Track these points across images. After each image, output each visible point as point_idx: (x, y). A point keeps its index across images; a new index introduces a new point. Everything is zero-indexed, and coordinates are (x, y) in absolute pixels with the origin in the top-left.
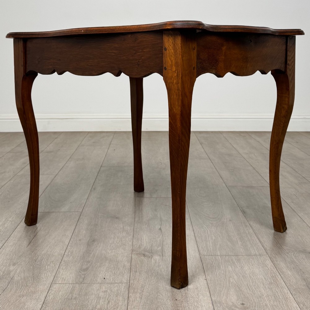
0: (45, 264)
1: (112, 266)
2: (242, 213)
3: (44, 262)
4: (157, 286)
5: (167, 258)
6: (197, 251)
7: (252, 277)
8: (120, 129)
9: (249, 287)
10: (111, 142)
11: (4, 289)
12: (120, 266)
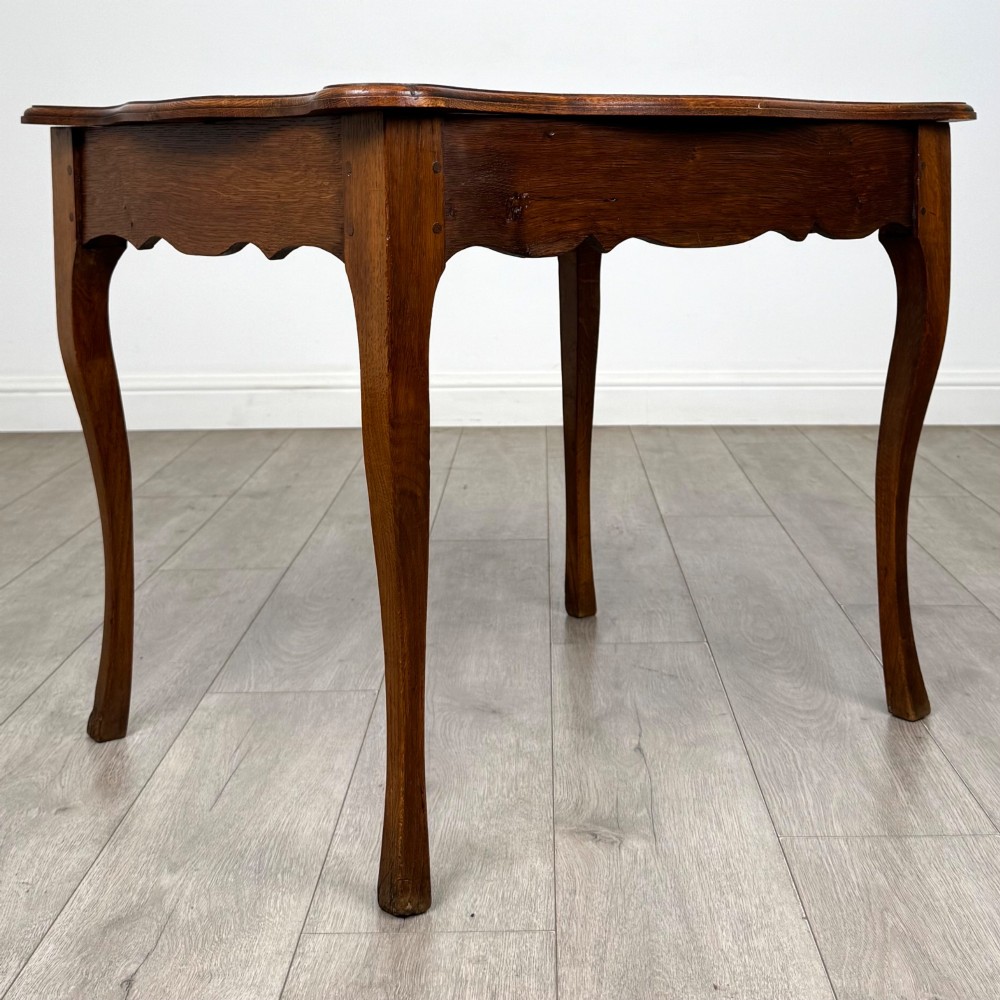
0: (274, 867)
1: (494, 874)
4: (647, 939)
5: (670, 844)
6: (767, 823)
7: (959, 910)
11: (146, 953)
12: (520, 874)
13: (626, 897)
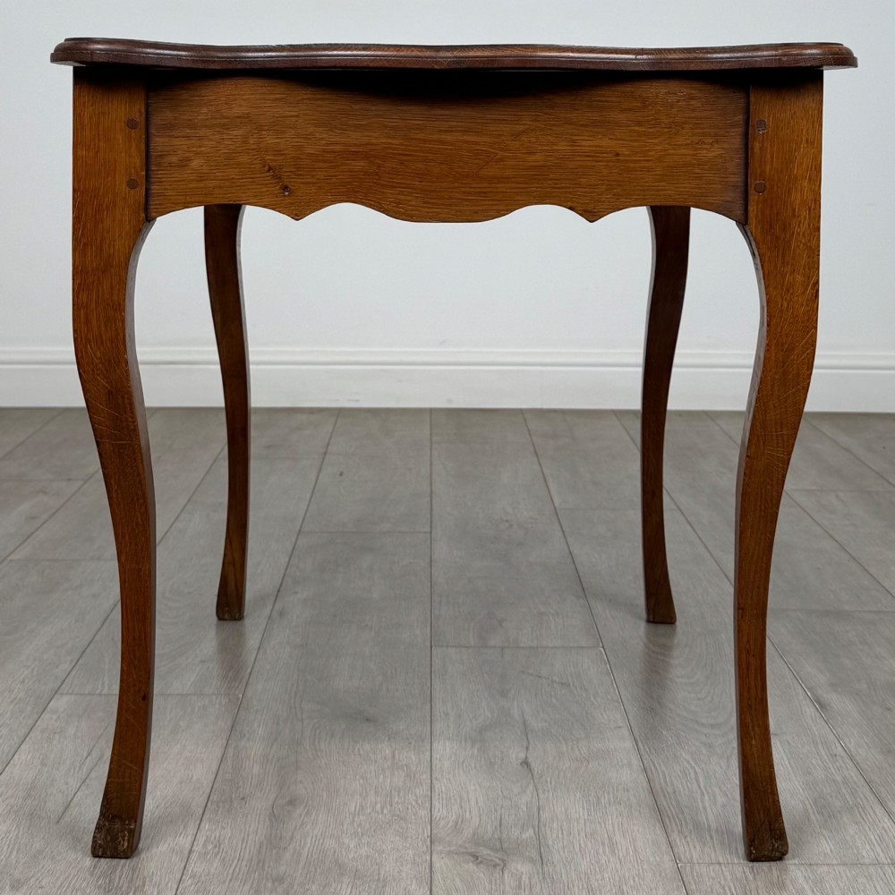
0: (125, 886)
2: (813, 709)
3: (120, 878)
5: (558, 869)
8: (357, 401)
10: (328, 444)
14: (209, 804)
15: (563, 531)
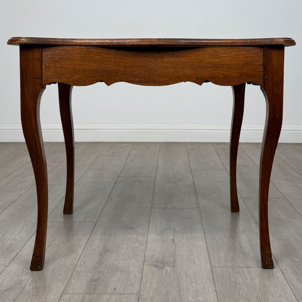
0: (57, 274)
1: (123, 277)
2: (255, 225)
3: (56, 272)
4: (166, 297)
5: (178, 269)
6: (209, 262)
7: (263, 289)
8: (139, 140)
9: (259, 299)
10: (130, 152)
11: (15, 299)
12: (131, 277)
13: (162, 284)
14: (83, 252)
15: (193, 176)
